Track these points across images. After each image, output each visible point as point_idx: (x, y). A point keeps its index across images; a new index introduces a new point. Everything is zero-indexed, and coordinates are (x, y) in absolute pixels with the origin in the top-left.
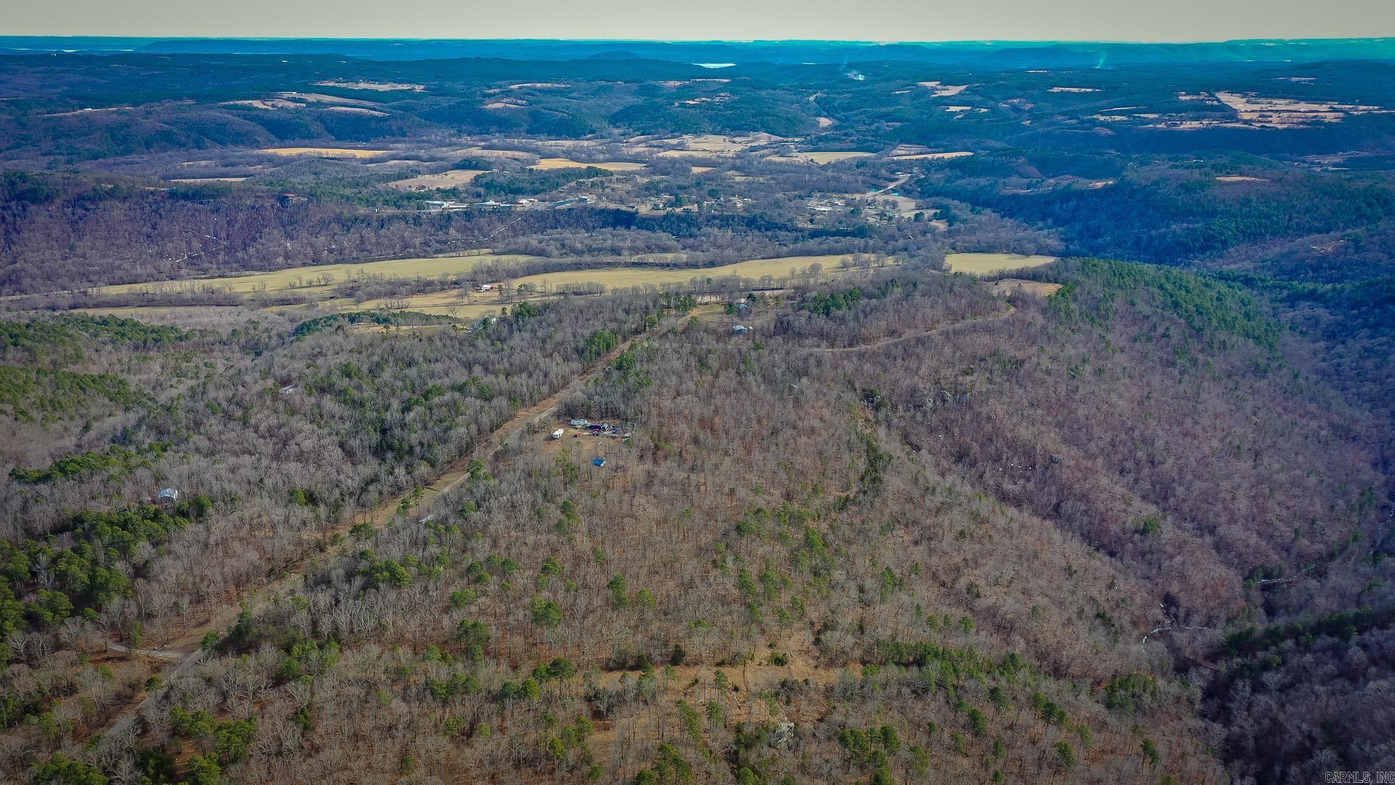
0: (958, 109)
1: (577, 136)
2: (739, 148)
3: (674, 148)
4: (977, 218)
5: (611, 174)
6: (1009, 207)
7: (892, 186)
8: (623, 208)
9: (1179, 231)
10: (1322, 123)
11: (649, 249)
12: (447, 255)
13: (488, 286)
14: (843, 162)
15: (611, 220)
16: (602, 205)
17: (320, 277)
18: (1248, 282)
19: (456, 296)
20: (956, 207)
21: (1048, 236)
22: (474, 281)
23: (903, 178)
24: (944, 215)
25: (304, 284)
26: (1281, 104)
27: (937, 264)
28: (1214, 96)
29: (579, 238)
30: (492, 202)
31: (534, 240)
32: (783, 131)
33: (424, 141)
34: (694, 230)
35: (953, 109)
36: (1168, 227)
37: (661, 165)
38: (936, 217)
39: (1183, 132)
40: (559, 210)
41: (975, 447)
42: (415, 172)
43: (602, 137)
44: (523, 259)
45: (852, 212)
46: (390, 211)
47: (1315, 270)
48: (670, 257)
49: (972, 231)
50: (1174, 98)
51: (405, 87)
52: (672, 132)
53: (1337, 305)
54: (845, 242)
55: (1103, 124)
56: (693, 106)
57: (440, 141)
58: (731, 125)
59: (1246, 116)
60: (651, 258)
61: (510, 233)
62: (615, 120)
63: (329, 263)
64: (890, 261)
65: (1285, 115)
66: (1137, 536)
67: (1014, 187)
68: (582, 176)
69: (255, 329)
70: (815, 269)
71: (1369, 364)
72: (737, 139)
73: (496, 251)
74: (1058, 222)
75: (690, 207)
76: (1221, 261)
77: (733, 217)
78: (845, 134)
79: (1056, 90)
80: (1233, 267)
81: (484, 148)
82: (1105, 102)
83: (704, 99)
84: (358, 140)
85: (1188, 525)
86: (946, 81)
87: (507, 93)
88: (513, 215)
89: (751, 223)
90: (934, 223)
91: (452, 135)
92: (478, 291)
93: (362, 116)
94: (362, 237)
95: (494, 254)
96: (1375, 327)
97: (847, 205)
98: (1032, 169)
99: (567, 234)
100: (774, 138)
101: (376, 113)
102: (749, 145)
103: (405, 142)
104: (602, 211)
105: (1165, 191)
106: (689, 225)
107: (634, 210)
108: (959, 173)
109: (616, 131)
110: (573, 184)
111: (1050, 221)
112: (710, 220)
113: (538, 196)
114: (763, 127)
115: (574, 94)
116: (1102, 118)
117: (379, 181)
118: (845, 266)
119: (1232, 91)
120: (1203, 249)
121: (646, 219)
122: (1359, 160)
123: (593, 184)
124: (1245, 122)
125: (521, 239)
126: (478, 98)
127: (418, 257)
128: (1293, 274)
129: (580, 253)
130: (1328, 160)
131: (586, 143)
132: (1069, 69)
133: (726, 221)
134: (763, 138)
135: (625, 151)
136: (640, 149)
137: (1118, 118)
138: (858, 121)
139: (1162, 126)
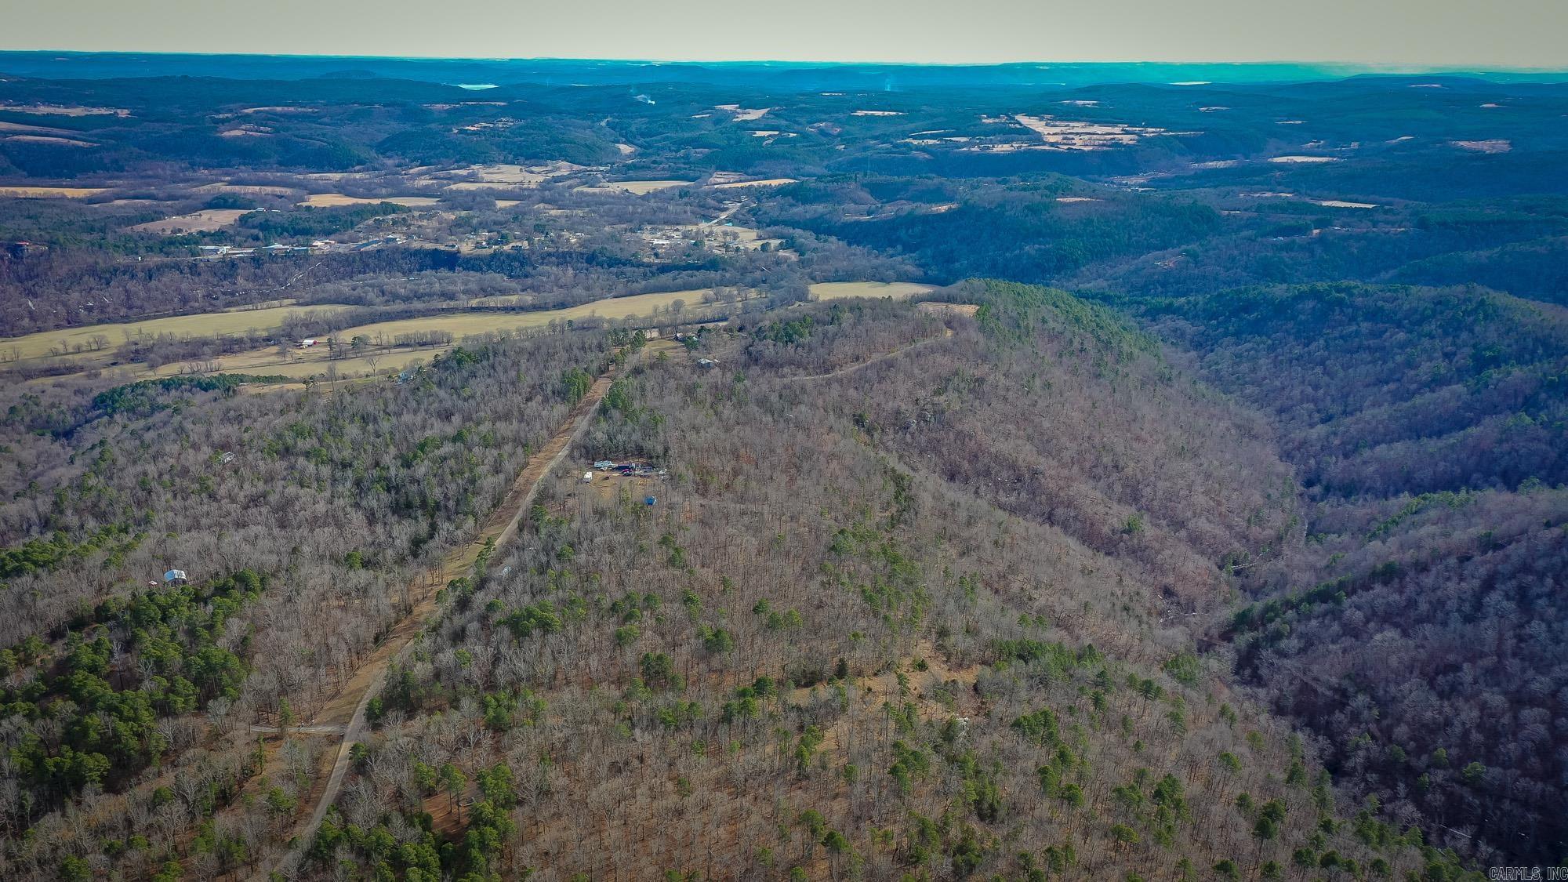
0: (766, 133)
1: (343, 168)
2: (541, 179)
3: (464, 179)
4: (827, 246)
5: (409, 210)
6: (853, 234)
7: (723, 216)
8: (442, 248)
9: (1033, 252)
10: (1121, 145)
11: (485, 292)
12: (242, 308)
13: (311, 341)
14: (662, 191)
15: (428, 261)
16: (416, 245)
17: (91, 340)
18: (1106, 299)
19: (278, 353)
20: (800, 237)
21: (903, 262)
22: (287, 337)
23: (733, 207)
24: (790, 244)
25: (71, 350)
26: (1078, 127)
27: (802, 296)
28: (1013, 119)
29: (398, 282)
30: (277, 246)
31: (345, 287)
32: (583, 159)
33: (150, 177)
34: (529, 269)
35: (759, 134)
36: (1021, 249)
37: (460, 199)
38: (781, 247)
39: (997, 155)
40: (366, 252)
41: (966, 465)
42: (158, 215)
43: (375, 169)
44: (340, 309)
45: (695, 244)
46: (156, 259)
47: (1164, 285)
48: (514, 299)
49: (826, 259)
50: (977, 122)
51: (104, 111)
52: (457, 161)
53: (1195, 317)
54: (700, 275)
55: (918, 148)
56: (474, 133)
57: (172, 176)
58: (526, 154)
59: (1052, 139)
60: (492, 301)
61: (311, 280)
62: (384, 148)
63: (91, 324)
64: (753, 294)
65: (1087, 137)
66: (1125, 536)
67: (851, 214)
68: (377, 213)
69: (37, 405)
70: (678, 305)
71: (1245, 367)
72: (534, 169)
73: (301, 301)
74: (908, 248)
75: (519, 244)
76: (1075, 280)
77: (570, 254)
78: (654, 162)
79: (860, 113)
80: (1089, 285)
81: (230, 183)
82: (912, 126)
83: (484, 124)
84: (59, 176)
85: (1164, 523)
86: (747, 104)
87: (246, 119)
88: (312, 260)
89: (592, 259)
90: (781, 253)
91: (183, 170)
92: (300, 346)
93: (62, 146)
94: (126, 291)
95: (298, 304)
96: (1237, 334)
97: (685, 237)
98: (865, 195)
99: (383, 278)
100: (576, 167)
101: (81, 143)
102: (551, 175)
103: (127, 178)
104: (417, 253)
105: (1012, 213)
106: (522, 265)
107: (454, 249)
108: (791, 201)
109: (390, 162)
110: (371, 222)
111: (899, 248)
112: (545, 258)
113: (333, 236)
114: (561, 155)
115: (325, 120)
116: (915, 142)
117: (119, 225)
118: (707, 301)
119: (1030, 113)
120: (1059, 269)
121: (471, 259)
122: (1162, 180)
123: (395, 223)
124: (1052, 144)
125: (330, 287)
126: (207, 125)
127: (205, 312)
128: (1145, 289)
129: (406, 299)
130: (1133, 180)
131: (358, 176)
132: (863, 92)
133: (563, 258)
134: (564, 168)
135: (409, 184)
136: (424, 182)
137: (931, 142)
138: (663, 149)
139: (976, 149)
